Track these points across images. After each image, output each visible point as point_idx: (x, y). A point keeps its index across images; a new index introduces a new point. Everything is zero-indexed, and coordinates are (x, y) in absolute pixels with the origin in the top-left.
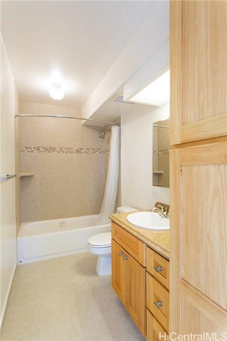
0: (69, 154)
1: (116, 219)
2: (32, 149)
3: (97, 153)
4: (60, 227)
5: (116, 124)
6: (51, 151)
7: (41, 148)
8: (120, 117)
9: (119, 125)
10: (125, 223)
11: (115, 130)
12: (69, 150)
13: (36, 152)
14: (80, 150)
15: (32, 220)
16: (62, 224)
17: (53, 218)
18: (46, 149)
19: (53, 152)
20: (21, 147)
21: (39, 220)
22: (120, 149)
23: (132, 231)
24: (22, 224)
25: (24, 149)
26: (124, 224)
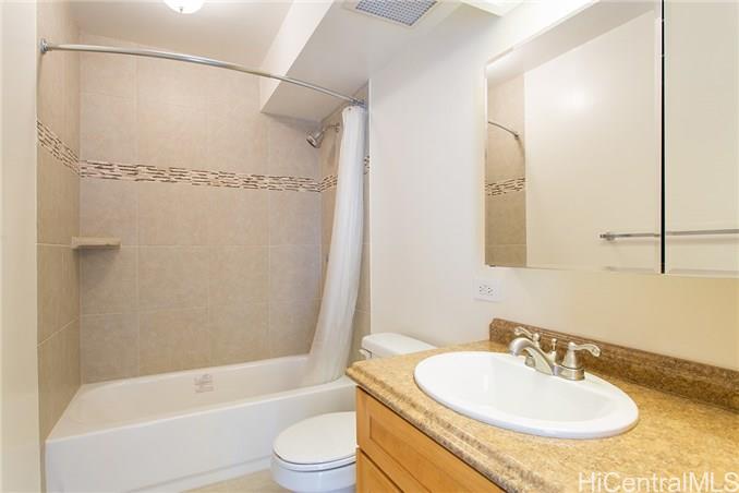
0: (223, 187)
1: (375, 380)
2: (117, 171)
3: (301, 189)
4: (197, 392)
5: (355, 103)
6: (173, 179)
7: (144, 169)
8: (367, 83)
9: (362, 103)
10: (414, 399)
11: (351, 118)
12: (225, 179)
13: (126, 178)
14: (254, 179)
15: (114, 375)
16: (203, 384)
17: (176, 368)
18: (159, 174)
19: (180, 183)
20: (84, 165)
21: (135, 376)
22: (365, 173)
23: (457, 444)
24: (83, 386)
25: (91, 168)
26: (414, 406)
